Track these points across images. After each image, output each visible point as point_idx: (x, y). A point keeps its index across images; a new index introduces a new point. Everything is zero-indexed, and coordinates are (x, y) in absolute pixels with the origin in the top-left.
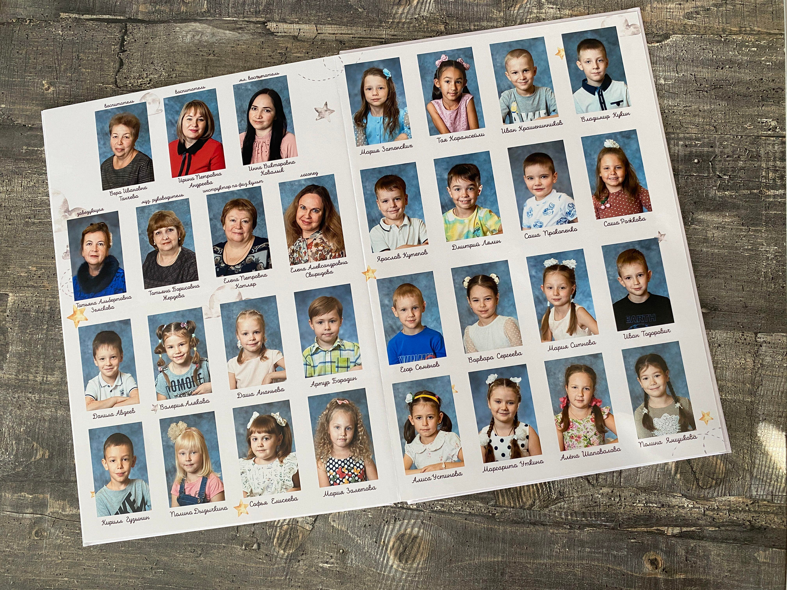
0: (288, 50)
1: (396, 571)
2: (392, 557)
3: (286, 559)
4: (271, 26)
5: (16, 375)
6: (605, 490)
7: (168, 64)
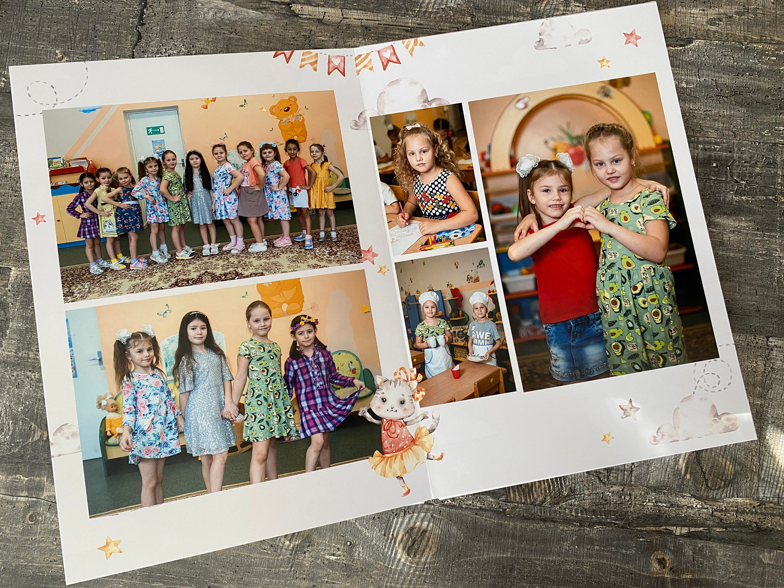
0: (312, 33)
1: (404, 565)
2: (400, 551)
3: (292, 551)
4: (296, 8)
5: (16, 353)
6: (615, 488)
7: (188, 40)
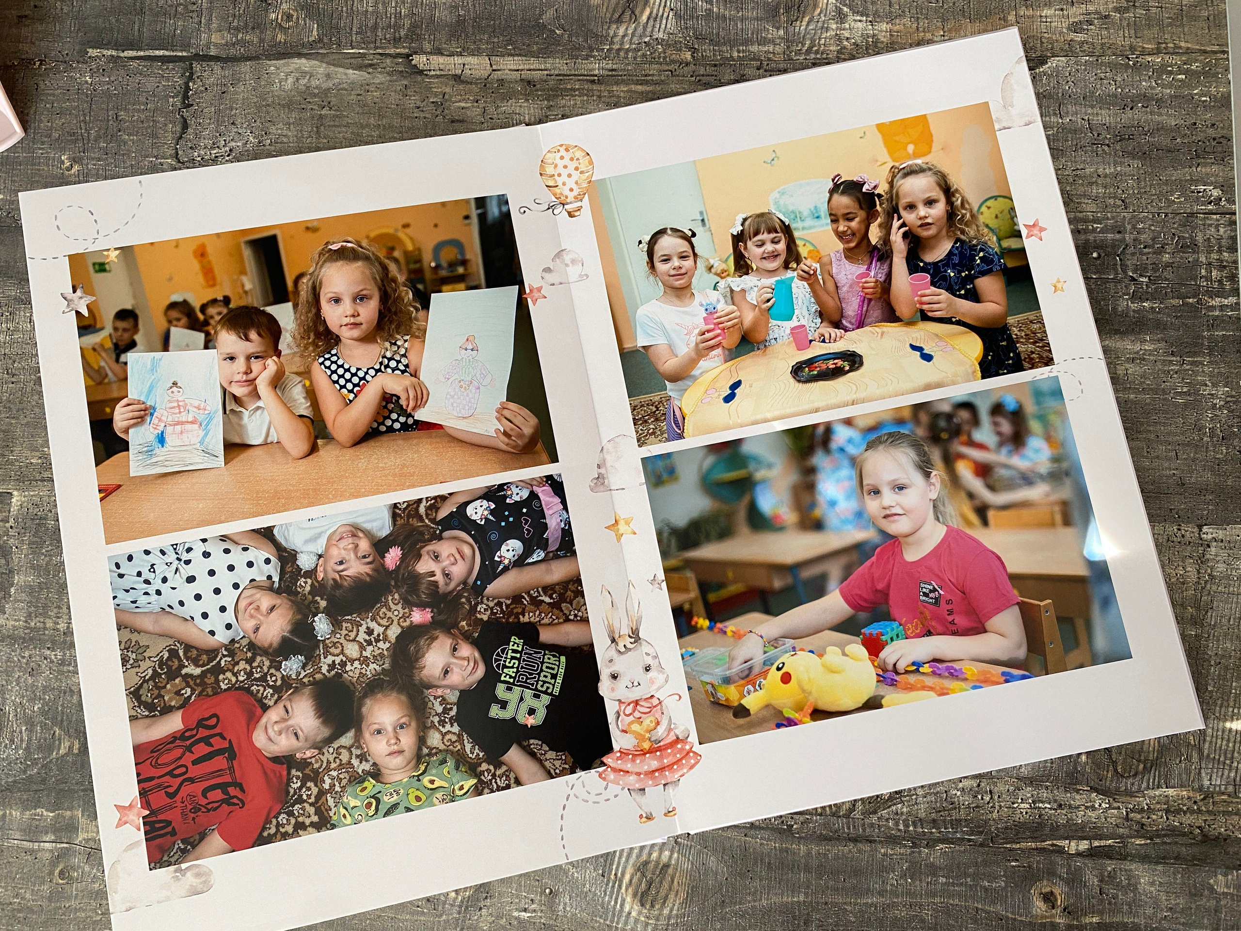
0: (446, 97)
1: (637, 921)
2: (629, 899)
3: (460, 907)
4: (420, 60)
6: (967, 783)
7: (258, 123)
